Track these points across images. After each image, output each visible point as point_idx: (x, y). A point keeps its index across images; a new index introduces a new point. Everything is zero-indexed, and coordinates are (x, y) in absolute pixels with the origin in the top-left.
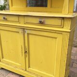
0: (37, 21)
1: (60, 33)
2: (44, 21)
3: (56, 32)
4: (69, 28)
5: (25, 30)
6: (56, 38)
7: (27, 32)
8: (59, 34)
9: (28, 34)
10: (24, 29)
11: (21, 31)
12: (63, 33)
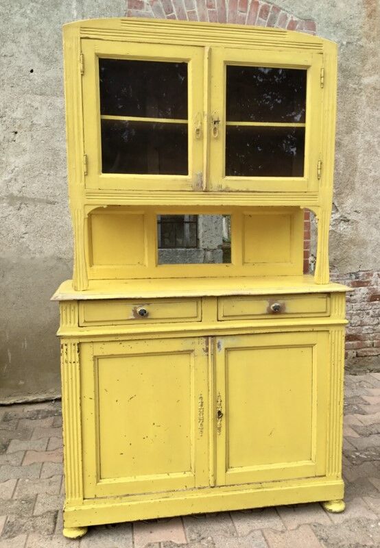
0: (263, 306)
1: (325, 329)
2: (284, 304)
3: (313, 329)
4: (344, 314)
5: (218, 340)
6: (311, 346)
7: (225, 343)
8: (319, 334)
9: (228, 350)
10: (210, 337)
11: (199, 346)
12: (331, 329)
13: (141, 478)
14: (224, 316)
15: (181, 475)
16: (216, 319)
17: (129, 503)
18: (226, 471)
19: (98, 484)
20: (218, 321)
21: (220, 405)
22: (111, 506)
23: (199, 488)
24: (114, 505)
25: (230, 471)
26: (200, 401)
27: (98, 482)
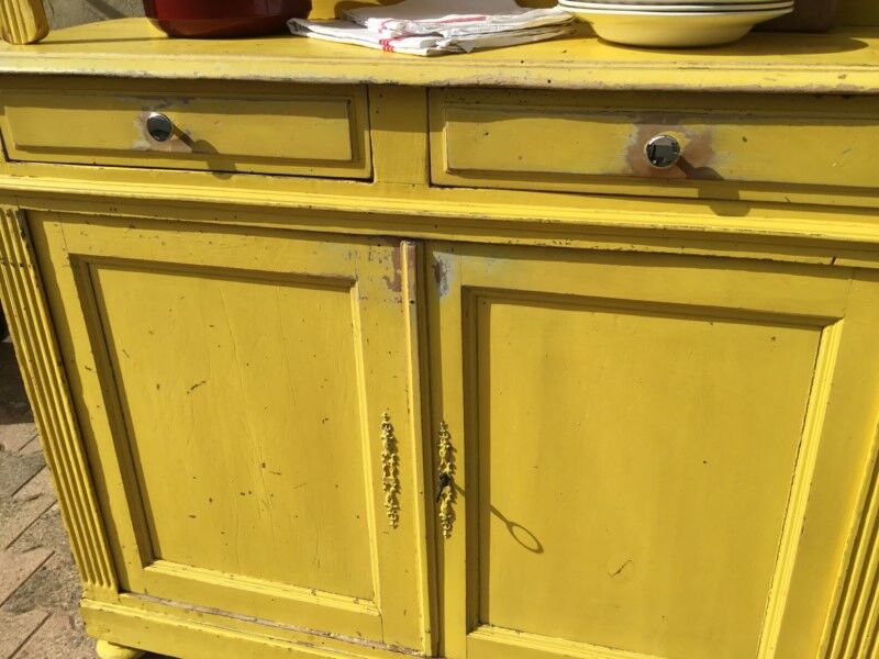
9: (472, 295)
11: (373, 267)
13: (245, 583)
14: (452, 171)
15: (344, 603)
16: (421, 177)
17: (217, 632)
18: (470, 629)
19: (148, 568)
20: (431, 185)
21: (449, 457)
22: (176, 624)
23: (395, 649)
24: (184, 625)
25: (482, 634)
26: (384, 434)
27: (146, 563)
